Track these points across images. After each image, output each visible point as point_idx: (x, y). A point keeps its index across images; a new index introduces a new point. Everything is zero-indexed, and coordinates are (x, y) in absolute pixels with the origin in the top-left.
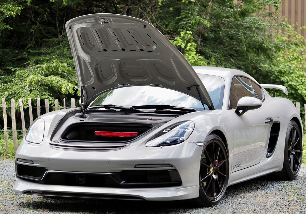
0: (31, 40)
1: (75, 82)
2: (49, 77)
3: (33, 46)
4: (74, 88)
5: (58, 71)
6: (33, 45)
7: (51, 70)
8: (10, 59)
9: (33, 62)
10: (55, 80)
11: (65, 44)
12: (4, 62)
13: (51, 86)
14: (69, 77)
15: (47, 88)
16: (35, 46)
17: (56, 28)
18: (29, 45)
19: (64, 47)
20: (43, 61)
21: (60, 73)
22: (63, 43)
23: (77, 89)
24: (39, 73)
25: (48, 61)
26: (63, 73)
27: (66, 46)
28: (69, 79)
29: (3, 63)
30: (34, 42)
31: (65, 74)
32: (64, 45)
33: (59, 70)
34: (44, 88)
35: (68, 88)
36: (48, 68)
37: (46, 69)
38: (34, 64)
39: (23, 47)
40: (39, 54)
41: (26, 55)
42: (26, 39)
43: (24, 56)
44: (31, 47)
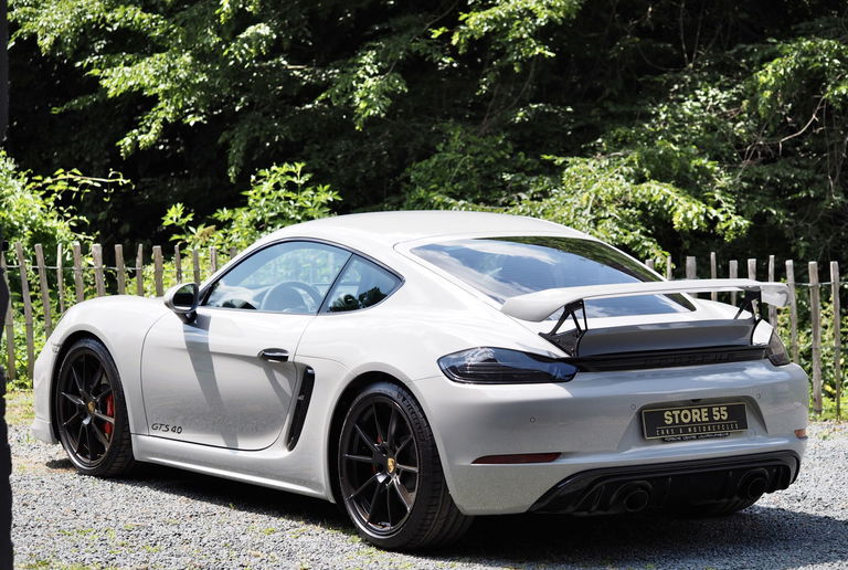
2: (645, 184)
3: (616, 93)
5: (671, 168)
6: (617, 90)
7: (653, 166)
9: (611, 140)
10: (657, 192)
13: (650, 207)
14: (698, 183)
15: (641, 212)
17: (677, 45)
18: (608, 91)
21: (675, 173)
23: (716, 218)
24: (622, 173)
26: (684, 173)
29: (538, 141)
30: (620, 82)
31: (689, 176)
33: (674, 166)
34: (632, 213)
36: (645, 160)
37: (641, 163)
38: (612, 148)
39: (593, 95)
40: (631, 119)
41: (599, 119)
42: (601, 75)
43: (594, 120)
44: (610, 97)
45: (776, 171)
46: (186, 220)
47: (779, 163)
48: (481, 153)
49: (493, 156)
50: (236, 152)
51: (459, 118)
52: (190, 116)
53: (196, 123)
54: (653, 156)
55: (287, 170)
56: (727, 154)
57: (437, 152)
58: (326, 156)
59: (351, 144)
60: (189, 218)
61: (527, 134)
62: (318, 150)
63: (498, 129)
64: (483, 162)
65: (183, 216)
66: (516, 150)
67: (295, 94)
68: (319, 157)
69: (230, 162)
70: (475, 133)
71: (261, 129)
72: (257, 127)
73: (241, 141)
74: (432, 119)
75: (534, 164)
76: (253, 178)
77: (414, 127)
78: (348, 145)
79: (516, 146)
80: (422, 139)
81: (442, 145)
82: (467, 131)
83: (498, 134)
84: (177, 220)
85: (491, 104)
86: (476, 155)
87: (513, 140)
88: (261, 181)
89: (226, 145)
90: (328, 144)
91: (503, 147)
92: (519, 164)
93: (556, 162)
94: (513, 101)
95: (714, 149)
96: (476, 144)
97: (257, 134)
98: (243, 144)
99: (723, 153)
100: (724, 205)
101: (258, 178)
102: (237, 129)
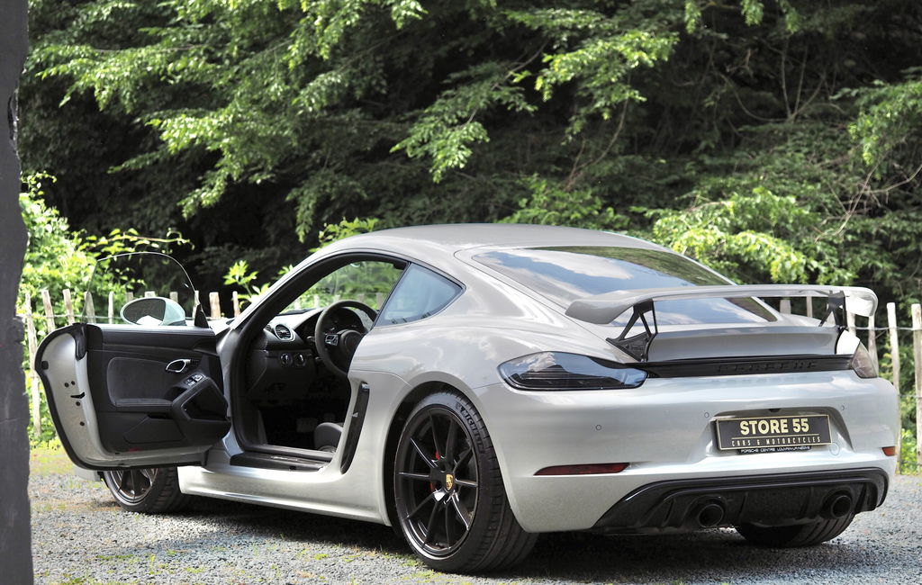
0: (711, 128)
1: (815, 249)
2: (741, 234)
3: (713, 146)
4: (809, 267)
5: (769, 218)
6: (714, 142)
7: (749, 216)
8: (649, 185)
9: (706, 192)
10: (753, 242)
11: (801, 139)
12: (633, 193)
13: (746, 259)
14: (798, 234)
15: (736, 265)
16: (718, 145)
17: (779, 95)
18: (703, 145)
19: (797, 148)
20: (733, 189)
21: (773, 224)
22: (795, 137)
23: (817, 270)
24: (716, 224)
25: (747, 190)
26: (783, 224)
27: (803, 146)
28: (800, 242)
29: (629, 196)
30: (717, 134)
31: (789, 226)
32: (798, 142)
33: (772, 216)
34: (726, 266)
35: (788, 265)
36: (741, 210)
37: (737, 214)
38: (707, 199)
39: (688, 148)
40: (728, 170)
41: (694, 173)
42: (697, 127)
43: (688, 174)
44: (707, 150)
45: (883, 224)
46: (249, 279)
47: (887, 216)
48: (567, 209)
49: (580, 212)
50: (305, 211)
51: (544, 174)
52: (256, 175)
53: (263, 181)
54: (750, 205)
55: (358, 226)
56: (830, 206)
57: (521, 208)
58: (401, 215)
59: (428, 202)
60: (253, 276)
61: (617, 189)
62: (393, 210)
63: (586, 184)
64: (568, 218)
65: (247, 274)
66: (605, 206)
67: (369, 149)
68: (393, 216)
69: (299, 221)
70: (561, 188)
71: (332, 186)
72: (328, 183)
73: (311, 198)
74: (515, 174)
75: (623, 221)
76: (321, 234)
77: (495, 183)
78: (424, 203)
79: (605, 202)
80: (504, 195)
81: (525, 200)
82: (552, 186)
83: (585, 189)
84: (240, 279)
85: (577, 159)
86: (562, 211)
87: (602, 196)
88: (330, 237)
89: (295, 203)
90: (403, 203)
91: (591, 203)
92: (607, 221)
93: (646, 215)
94: (601, 154)
95: (817, 200)
96: (562, 200)
97: (328, 190)
98: (313, 202)
99: (825, 204)
100: (827, 257)
101: (327, 234)
102: (306, 185)
